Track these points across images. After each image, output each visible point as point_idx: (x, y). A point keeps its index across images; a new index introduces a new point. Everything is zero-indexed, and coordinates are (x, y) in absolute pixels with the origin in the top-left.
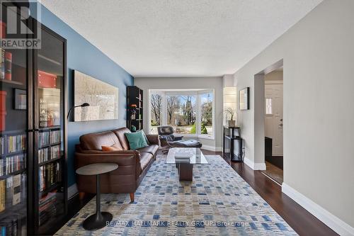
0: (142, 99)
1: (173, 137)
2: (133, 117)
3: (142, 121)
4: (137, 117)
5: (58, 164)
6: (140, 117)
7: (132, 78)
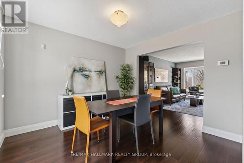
0: (180, 73)
2: (175, 81)
3: (180, 84)
4: (177, 81)
6: (179, 81)
7: (176, 64)
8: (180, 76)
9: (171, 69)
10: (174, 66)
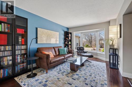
0: (71, 36)
1: (84, 51)
2: (66, 43)
3: (71, 45)
4: (68, 43)
5: (25, 56)
6: (70, 43)
7: (68, 29)
8: (71, 38)
9: (63, 32)
10: (66, 30)
